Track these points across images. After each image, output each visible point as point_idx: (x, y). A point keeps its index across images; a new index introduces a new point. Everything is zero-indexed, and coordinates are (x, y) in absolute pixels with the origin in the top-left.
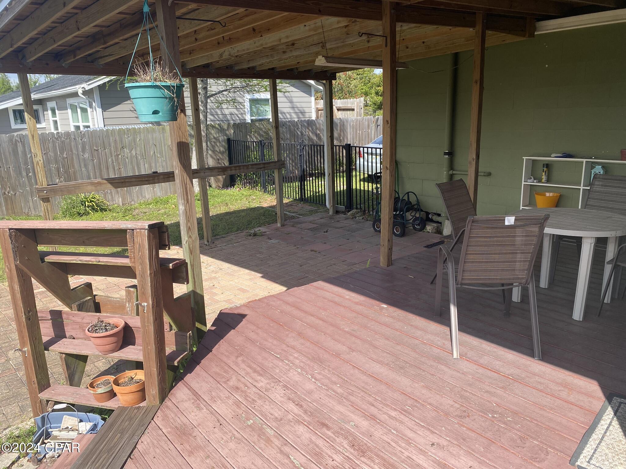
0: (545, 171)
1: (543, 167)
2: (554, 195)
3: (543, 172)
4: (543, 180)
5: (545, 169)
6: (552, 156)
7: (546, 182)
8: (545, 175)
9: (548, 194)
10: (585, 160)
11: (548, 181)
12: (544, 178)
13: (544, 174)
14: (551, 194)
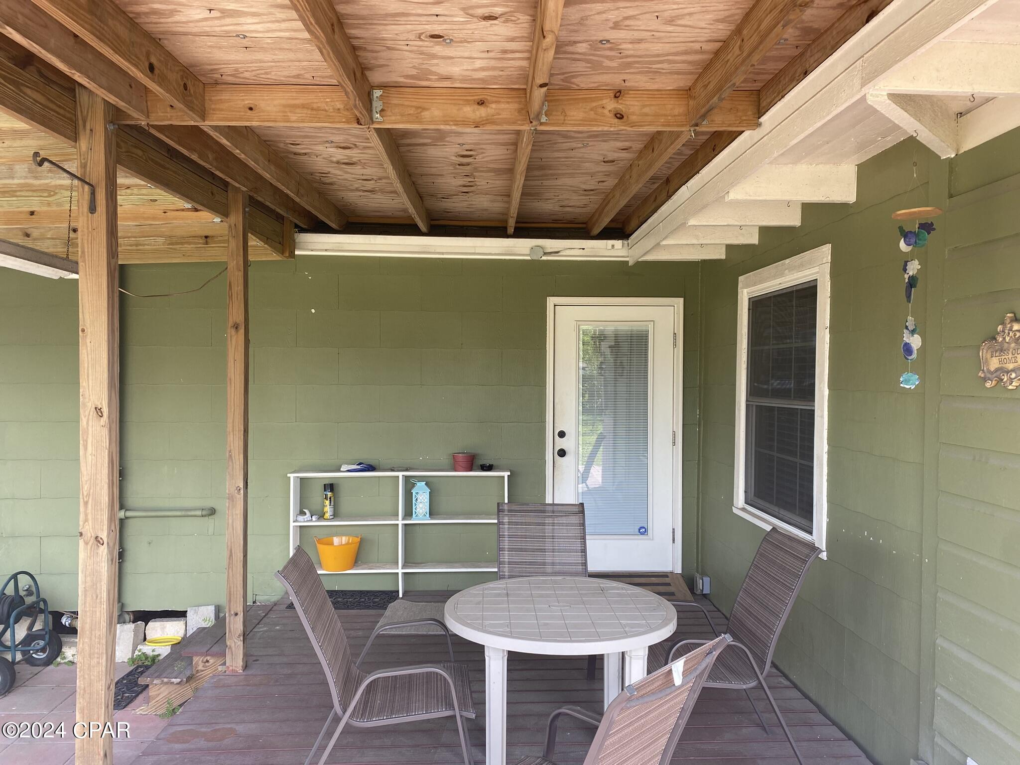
0: (330, 498)
1: (325, 491)
2: (349, 540)
3: (326, 498)
4: (327, 516)
5: (329, 494)
6: (342, 469)
7: (333, 517)
8: (330, 505)
9: (336, 540)
10: (400, 474)
11: (336, 515)
12: (328, 510)
13: (327, 502)
14: (344, 539)
